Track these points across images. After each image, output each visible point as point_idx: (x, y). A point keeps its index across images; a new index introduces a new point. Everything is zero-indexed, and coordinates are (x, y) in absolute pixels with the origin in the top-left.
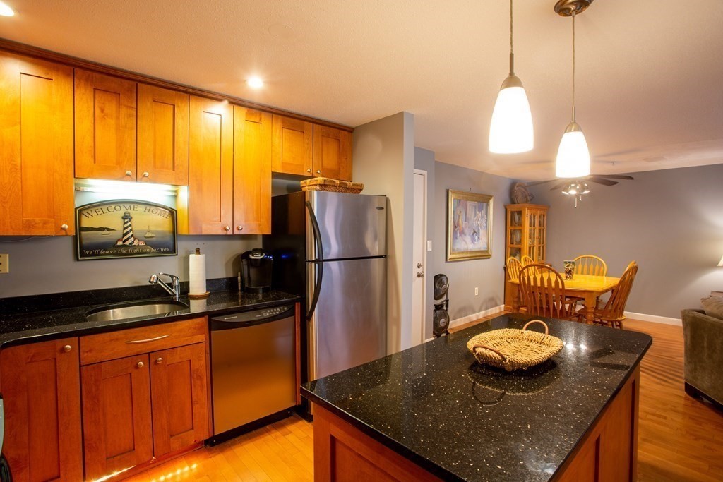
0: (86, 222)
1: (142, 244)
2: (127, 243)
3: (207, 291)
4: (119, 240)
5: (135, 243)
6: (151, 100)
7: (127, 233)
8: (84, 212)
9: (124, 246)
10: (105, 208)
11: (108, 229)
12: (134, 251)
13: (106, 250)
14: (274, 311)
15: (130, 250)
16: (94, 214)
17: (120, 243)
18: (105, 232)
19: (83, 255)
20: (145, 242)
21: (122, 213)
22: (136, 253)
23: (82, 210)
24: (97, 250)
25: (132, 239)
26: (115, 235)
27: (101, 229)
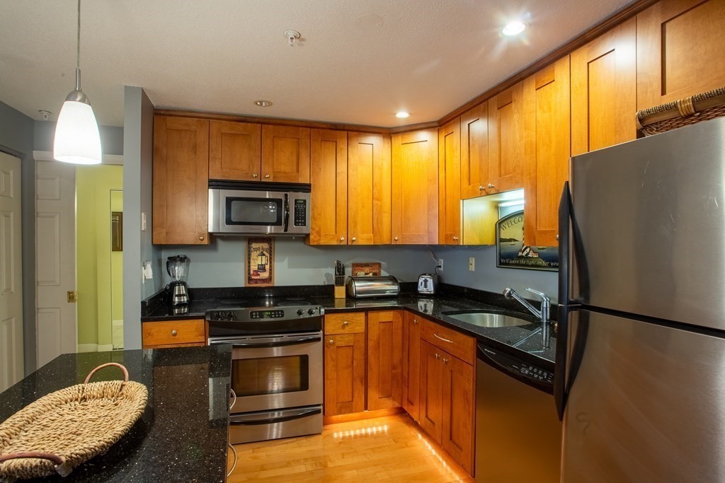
0: (505, 234)
1: (536, 255)
2: (524, 254)
4: (520, 251)
5: (530, 255)
8: (502, 225)
9: (522, 257)
10: (512, 219)
11: (515, 240)
12: (530, 263)
13: (512, 260)
14: (537, 373)
15: (528, 262)
16: (507, 226)
17: (520, 254)
18: (513, 243)
19: (501, 263)
20: (539, 254)
21: (522, 224)
22: (532, 266)
23: (500, 224)
24: (509, 259)
25: (528, 250)
26: (518, 245)
27: (510, 240)
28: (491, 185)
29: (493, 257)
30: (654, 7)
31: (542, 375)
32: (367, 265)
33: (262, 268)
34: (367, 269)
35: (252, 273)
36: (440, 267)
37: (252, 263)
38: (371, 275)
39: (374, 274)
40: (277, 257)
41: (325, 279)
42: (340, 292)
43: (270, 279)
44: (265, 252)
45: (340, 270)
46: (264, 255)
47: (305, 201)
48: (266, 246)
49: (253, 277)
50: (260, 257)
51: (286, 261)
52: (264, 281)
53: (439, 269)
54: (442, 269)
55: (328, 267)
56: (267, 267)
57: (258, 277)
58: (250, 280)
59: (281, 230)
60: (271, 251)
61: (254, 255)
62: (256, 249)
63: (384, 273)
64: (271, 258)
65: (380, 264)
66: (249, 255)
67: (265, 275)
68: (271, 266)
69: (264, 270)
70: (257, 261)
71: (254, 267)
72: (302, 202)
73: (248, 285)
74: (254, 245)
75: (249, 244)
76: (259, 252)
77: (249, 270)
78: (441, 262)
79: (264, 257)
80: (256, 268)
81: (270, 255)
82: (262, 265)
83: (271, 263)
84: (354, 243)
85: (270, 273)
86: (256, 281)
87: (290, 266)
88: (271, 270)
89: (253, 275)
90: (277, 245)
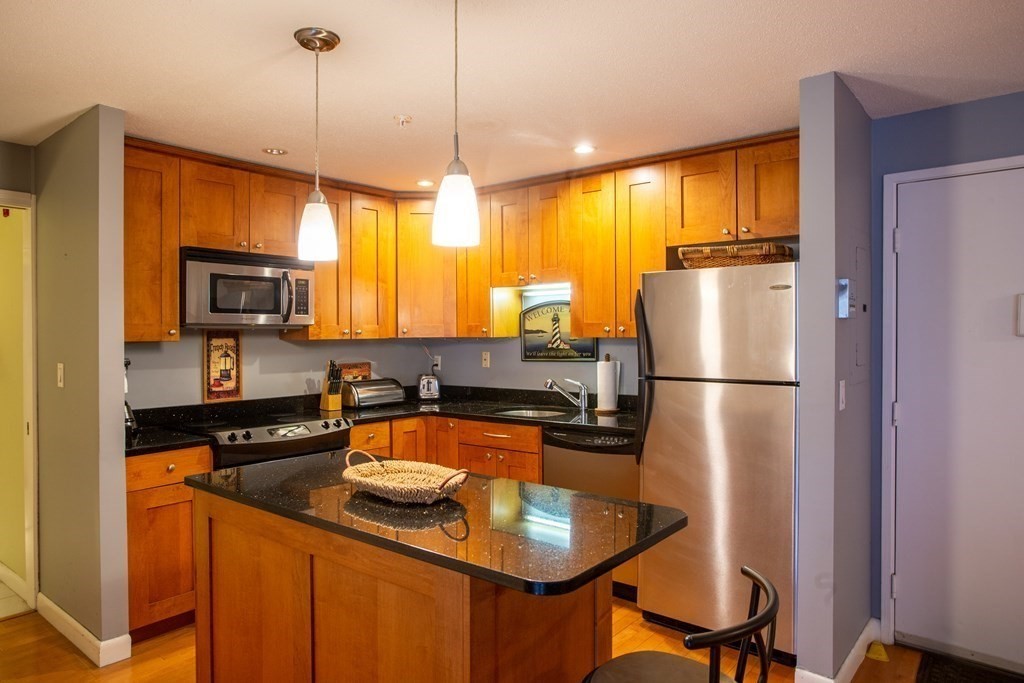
0: (529, 326)
1: (567, 347)
2: (555, 346)
3: (618, 407)
4: (550, 342)
5: (561, 347)
6: (538, 199)
7: (556, 334)
8: (527, 316)
9: (552, 349)
10: (540, 310)
11: (543, 332)
12: (561, 355)
13: (540, 352)
14: (609, 440)
15: (558, 354)
16: (533, 317)
17: (550, 346)
18: (540, 334)
19: (526, 357)
20: (569, 345)
21: (551, 315)
22: (563, 357)
23: (525, 314)
24: (535, 352)
25: (559, 341)
26: (546, 337)
27: (538, 332)
28: (533, 276)
29: (517, 350)
30: (677, 162)
32: (355, 366)
33: (226, 375)
34: (355, 372)
35: (212, 382)
36: (437, 365)
37: (212, 368)
38: (360, 378)
39: (364, 377)
40: (244, 359)
41: (305, 387)
42: (334, 402)
43: (237, 390)
44: (230, 352)
45: (335, 373)
46: (229, 356)
47: (307, 281)
48: (231, 342)
49: (214, 389)
50: (223, 359)
52: (228, 393)
53: (435, 368)
54: (439, 368)
55: (308, 371)
56: (233, 373)
57: (221, 389)
58: (210, 392)
59: (276, 319)
60: (238, 350)
61: (215, 355)
62: (218, 348)
63: (374, 376)
64: (238, 360)
65: (369, 364)
66: (209, 356)
67: (230, 385)
68: (238, 372)
69: (229, 377)
70: (219, 365)
71: (215, 374)
72: (303, 282)
73: (207, 401)
74: (215, 342)
75: (209, 340)
76: (221, 352)
77: (209, 378)
78: (438, 359)
79: (228, 359)
80: (218, 375)
81: (238, 355)
82: (226, 370)
83: (238, 366)
84: (359, 337)
85: (238, 381)
86: (218, 394)
87: (263, 371)
88: (238, 377)
89: (214, 385)
90: (245, 341)
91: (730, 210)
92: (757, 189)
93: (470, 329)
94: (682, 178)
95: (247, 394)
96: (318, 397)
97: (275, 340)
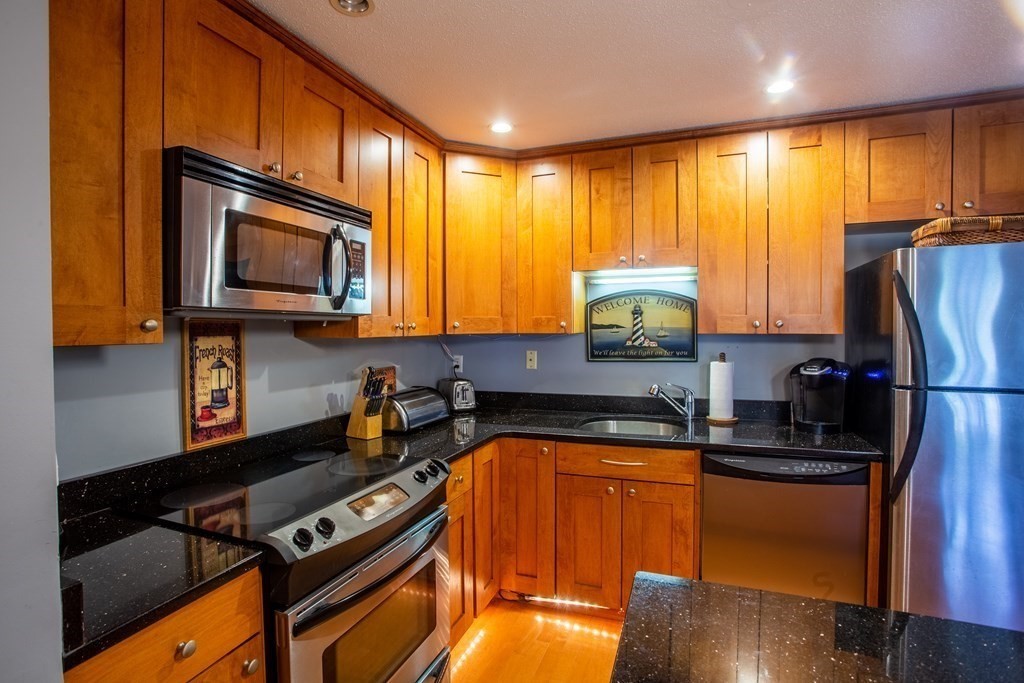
0: (597, 319)
1: (654, 344)
2: (637, 343)
4: (629, 339)
5: (646, 344)
6: (648, 162)
7: (638, 330)
8: (595, 308)
9: (633, 347)
10: (614, 301)
11: (618, 327)
12: (645, 354)
13: (615, 350)
15: (640, 352)
16: (605, 309)
17: (629, 343)
18: (615, 330)
19: (593, 356)
21: (631, 307)
22: (648, 356)
23: (591, 307)
25: (642, 338)
27: (611, 326)
28: (643, 257)
29: (579, 348)
31: (824, 468)
32: (380, 372)
33: (220, 398)
35: (199, 413)
36: (457, 367)
37: (199, 389)
39: (390, 386)
40: (248, 370)
41: (326, 406)
42: (374, 427)
43: (238, 422)
44: (226, 359)
46: (224, 365)
47: (363, 245)
48: (227, 342)
49: (202, 424)
50: (215, 372)
51: (265, 376)
52: (224, 428)
53: (456, 370)
54: (460, 370)
55: (330, 382)
56: (232, 394)
57: (212, 423)
58: (196, 430)
59: (323, 303)
60: (238, 356)
61: (203, 366)
62: (207, 353)
63: (399, 384)
64: (238, 373)
65: (394, 368)
66: (192, 368)
67: (226, 415)
68: (239, 392)
69: (225, 402)
70: (210, 381)
71: (203, 399)
72: (358, 247)
73: (192, 447)
74: (203, 343)
75: (192, 339)
76: (212, 360)
77: (193, 407)
78: (460, 359)
79: (224, 371)
80: (207, 400)
81: (238, 364)
82: (221, 390)
83: (239, 382)
85: (239, 407)
86: (209, 433)
87: (273, 388)
88: (239, 400)
89: (203, 418)
90: (249, 341)
91: (941, 181)
92: (982, 156)
93: (537, 323)
94: (870, 140)
95: (253, 428)
96: (345, 419)
97: (289, 339)
